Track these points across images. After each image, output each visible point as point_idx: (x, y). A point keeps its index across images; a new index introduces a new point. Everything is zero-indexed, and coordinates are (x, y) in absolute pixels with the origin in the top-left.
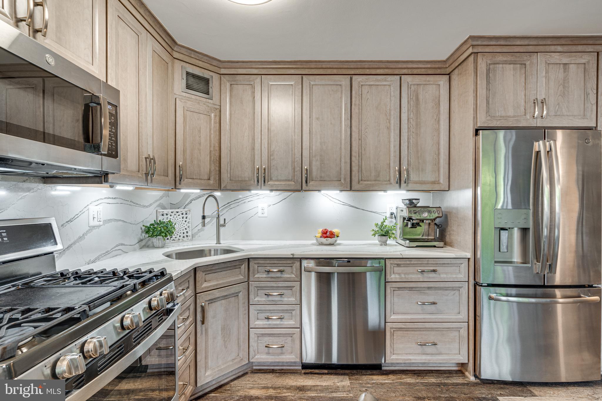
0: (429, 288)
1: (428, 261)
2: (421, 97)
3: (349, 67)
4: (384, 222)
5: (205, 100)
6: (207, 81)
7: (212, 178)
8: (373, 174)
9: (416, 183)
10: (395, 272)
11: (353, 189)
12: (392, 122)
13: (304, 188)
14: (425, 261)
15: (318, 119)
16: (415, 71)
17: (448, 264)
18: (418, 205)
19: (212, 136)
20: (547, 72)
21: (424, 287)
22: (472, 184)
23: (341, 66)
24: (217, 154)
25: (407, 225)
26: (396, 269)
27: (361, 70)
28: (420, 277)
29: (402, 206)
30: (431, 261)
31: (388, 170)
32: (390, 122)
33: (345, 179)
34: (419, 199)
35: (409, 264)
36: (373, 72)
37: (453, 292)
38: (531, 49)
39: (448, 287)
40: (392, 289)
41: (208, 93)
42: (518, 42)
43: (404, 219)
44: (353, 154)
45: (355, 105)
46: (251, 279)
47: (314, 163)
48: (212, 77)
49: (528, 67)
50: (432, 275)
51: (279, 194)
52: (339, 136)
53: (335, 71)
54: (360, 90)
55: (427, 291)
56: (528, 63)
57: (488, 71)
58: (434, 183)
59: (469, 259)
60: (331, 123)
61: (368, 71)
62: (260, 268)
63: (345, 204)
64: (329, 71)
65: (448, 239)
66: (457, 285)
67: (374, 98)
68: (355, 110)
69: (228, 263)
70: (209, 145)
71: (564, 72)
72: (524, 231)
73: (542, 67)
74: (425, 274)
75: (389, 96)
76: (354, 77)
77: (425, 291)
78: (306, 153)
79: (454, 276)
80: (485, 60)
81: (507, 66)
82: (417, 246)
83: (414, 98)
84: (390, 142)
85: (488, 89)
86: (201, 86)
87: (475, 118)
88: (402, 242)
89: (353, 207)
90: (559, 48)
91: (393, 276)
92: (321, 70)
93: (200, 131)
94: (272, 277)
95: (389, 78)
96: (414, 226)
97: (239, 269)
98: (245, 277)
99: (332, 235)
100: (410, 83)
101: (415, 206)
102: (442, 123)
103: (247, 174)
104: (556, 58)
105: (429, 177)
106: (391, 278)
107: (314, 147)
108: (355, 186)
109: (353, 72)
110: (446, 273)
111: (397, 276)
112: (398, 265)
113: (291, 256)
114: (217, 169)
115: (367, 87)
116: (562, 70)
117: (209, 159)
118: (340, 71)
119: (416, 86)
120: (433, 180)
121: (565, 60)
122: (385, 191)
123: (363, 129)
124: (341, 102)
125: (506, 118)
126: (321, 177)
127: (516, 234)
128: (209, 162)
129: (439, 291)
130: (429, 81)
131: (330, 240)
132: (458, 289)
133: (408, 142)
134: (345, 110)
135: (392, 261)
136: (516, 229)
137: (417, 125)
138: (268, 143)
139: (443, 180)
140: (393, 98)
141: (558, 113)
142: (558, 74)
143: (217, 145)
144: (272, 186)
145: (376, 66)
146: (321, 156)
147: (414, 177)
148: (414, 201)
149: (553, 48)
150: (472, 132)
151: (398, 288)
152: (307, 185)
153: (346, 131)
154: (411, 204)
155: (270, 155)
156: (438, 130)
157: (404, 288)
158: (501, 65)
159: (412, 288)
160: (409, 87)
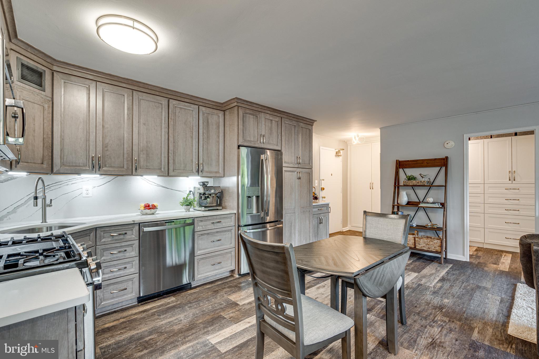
0: (217, 232)
1: (216, 217)
2: (210, 121)
3: (167, 92)
4: (188, 196)
5: (38, 91)
6: (40, 75)
7: (45, 162)
8: (182, 166)
9: (207, 172)
10: (200, 225)
11: (169, 175)
12: (194, 133)
13: (133, 174)
14: (215, 217)
15: (144, 124)
16: (207, 105)
17: (226, 217)
18: (208, 186)
19: (45, 125)
20: (265, 122)
21: (215, 232)
22: (237, 174)
23: (162, 91)
24: (50, 141)
25: (201, 197)
26: (201, 224)
27: (175, 96)
28: (212, 227)
29: (198, 186)
30: (218, 217)
31: (191, 163)
32: (192, 134)
33: (164, 168)
34: (208, 182)
35: (207, 220)
36: (183, 100)
37: (228, 233)
38: (259, 110)
39: (226, 230)
40: (198, 236)
41: (41, 85)
42: (255, 106)
43: (200, 194)
44: (170, 151)
45: (171, 119)
46: (98, 243)
47: (141, 156)
48: (45, 71)
49: (258, 118)
50: (219, 224)
51: (104, 178)
52: (160, 138)
53: (157, 93)
54: (174, 110)
55: (216, 234)
56: (258, 116)
57: (243, 116)
58: (216, 172)
59: (235, 214)
60: (154, 129)
61: (179, 99)
62: (105, 234)
63: (159, 186)
64: (153, 92)
65: (223, 205)
66: (230, 228)
67: (183, 116)
68: (171, 123)
69: (82, 232)
70: (42, 133)
71: (271, 124)
72: (258, 197)
73: (263, 119)
74: (215, 224)
75: (192, 117)
76: (171, 101)
77: (215, 234)
78: (135, 148)
79: (229, 224)
80: (242, 111)
81: (251, 116)
82: (209, 210)
83: (206, 121)
84: (192, 146)
85: (243, 126)
86: (35, 78)
87: (238, 140)
88: (200, 209)
89: (164, 187)
90: (269, 112)
91: (198, 228)
92: (147, 90)
93: (34, 119)
94: (116, 240)
95: (193, 106)
96: (206, 198)
97: (89, 237)
98: (93, 243)
99: (154, 207)
100: (204, 112)
101: (206, 186)
102: (220, 138)
103: (82, 160)
104: (268, 116)
105: (214, 169)
106: (198, 229)
107: (141, 144)
108: (171, 173)
109: (169, 97)
110: (225, 223)
111: (201, 227)
112: (201, 221)
113: (133, 222)
114: (50, 154)
115: (179, 108)
116: (270, 122)
117: (42, 145)
118: (161, 94)
119: (207, 114)
120: (216, 171)
121: (271, 118)
122: (187, 176)
123: (176, 135)
124: (162, 115)
125: (250, 141)
126: (147, 166)
127: (254, 199)
128: (42, 147)
129: (222, 233)
130: (214, 113)
131: (153, 211)
132: (230, 230)
133: (203, 147)
134: (164, 121)
135: (198, 219)
136: (254, 196)
137: (207, 137)
138: (103, 137)
139: (221, 171)
140: (194, 119)
141: (269, 142)
142: (268, 124)
143: (50, 133)
144: (106, 171)
145: (185, 97)
146: (147, 151)
147: (206, 169)
148: (205, 183)
149: (267, 112)
150: (236, 147)
151: (201, 234)
152: (136, 172)
153: (165, 135)
154: (204, 185)
155: (105, 146)
156: (218, 142)
157: (205, 234)
158: (248, 115)
159: (209, 233)
160: (203, 114)
